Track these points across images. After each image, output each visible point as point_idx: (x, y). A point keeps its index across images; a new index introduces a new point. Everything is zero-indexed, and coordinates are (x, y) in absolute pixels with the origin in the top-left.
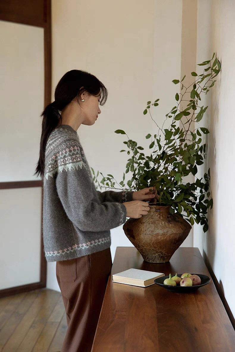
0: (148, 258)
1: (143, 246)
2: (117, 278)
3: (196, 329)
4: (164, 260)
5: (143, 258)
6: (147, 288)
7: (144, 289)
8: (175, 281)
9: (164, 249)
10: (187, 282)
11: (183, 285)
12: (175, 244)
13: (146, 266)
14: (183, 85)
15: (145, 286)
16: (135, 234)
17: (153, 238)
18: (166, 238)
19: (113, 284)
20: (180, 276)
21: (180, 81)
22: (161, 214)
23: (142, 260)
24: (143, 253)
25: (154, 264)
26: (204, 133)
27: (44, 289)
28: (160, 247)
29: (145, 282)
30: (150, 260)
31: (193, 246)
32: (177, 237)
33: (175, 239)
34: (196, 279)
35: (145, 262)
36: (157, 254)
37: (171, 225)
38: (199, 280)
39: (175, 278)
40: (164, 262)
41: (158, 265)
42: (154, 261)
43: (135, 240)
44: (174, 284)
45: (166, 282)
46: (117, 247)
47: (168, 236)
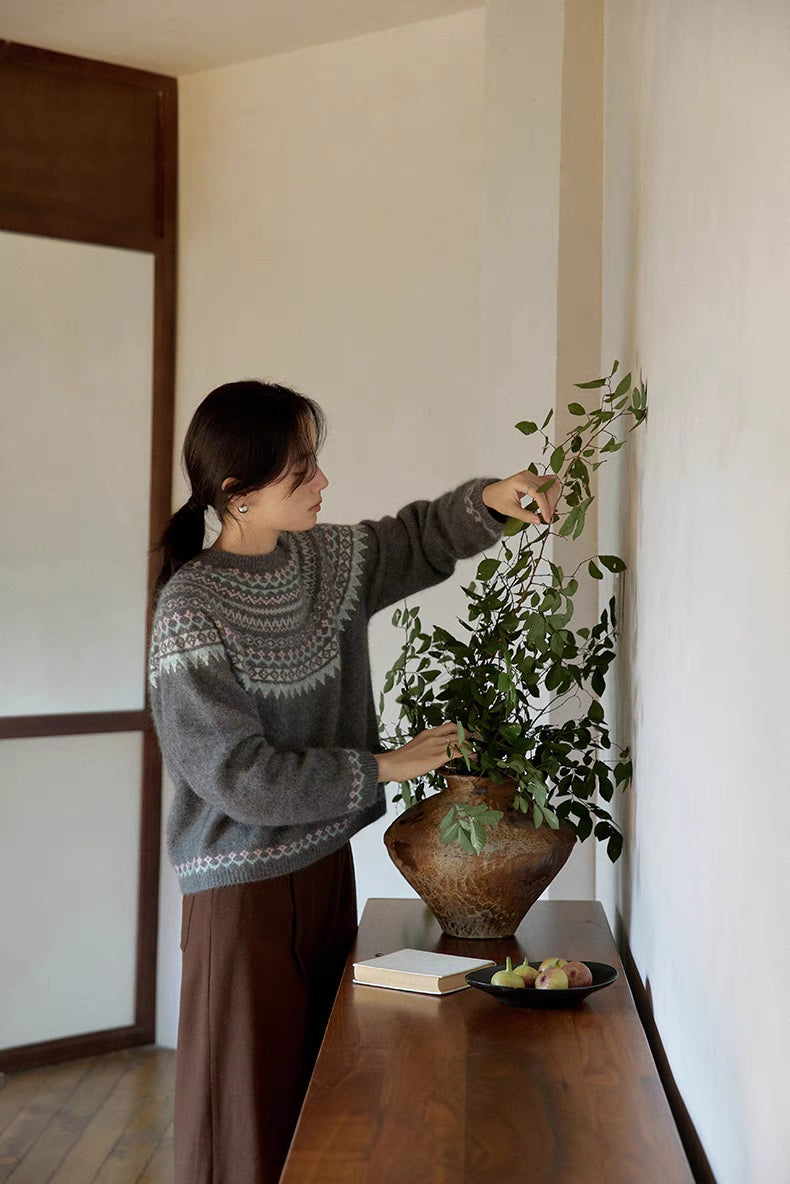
0: (453, 926)
1: (439, 891)
2: (364, 972)
3: (565, 1086)
4: (498, 931)
5: (441, 924)
6: (448, 997)
7: (438, 1000)
8: (522, 977)
9: (499, 899)
10: (553, 979)
11: (540, 986)
12: (530, 884)
13: (449, 945)
14: (547, 438)
15: (440, 993)
16: (417, 856)
17: (468, 867)
18: (502, 865)
19: (353, 989)
20: (536, 966)
21: (539, 427)
22: (491, 801)
23: (437, 932)
24: (441, 909)
25: (471, 942)
26: (612, 570)
27: (148, 1048)
28: (488, 893)
29: (442, 982)
30: (460, 931)
31: (594, 896)
32: (536, 863)
33: (528, 871)
34: (578, 972)
35: (445, 936)
36: (478, 914)
37: (516, 830)
38: (588, 975)
39: (524, 969)
40: (500, 937)
41: (482, 944)
42: (469, 933)
43: (418, 874)
44: (519, 983)
45: (497, 980)
46: (369, 899)
47: (508, 861)
